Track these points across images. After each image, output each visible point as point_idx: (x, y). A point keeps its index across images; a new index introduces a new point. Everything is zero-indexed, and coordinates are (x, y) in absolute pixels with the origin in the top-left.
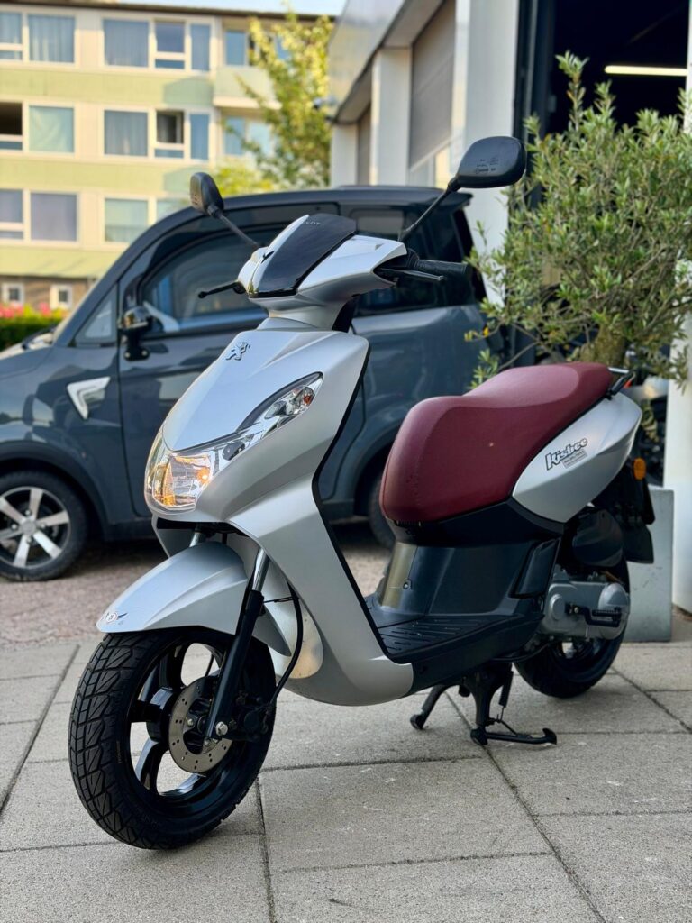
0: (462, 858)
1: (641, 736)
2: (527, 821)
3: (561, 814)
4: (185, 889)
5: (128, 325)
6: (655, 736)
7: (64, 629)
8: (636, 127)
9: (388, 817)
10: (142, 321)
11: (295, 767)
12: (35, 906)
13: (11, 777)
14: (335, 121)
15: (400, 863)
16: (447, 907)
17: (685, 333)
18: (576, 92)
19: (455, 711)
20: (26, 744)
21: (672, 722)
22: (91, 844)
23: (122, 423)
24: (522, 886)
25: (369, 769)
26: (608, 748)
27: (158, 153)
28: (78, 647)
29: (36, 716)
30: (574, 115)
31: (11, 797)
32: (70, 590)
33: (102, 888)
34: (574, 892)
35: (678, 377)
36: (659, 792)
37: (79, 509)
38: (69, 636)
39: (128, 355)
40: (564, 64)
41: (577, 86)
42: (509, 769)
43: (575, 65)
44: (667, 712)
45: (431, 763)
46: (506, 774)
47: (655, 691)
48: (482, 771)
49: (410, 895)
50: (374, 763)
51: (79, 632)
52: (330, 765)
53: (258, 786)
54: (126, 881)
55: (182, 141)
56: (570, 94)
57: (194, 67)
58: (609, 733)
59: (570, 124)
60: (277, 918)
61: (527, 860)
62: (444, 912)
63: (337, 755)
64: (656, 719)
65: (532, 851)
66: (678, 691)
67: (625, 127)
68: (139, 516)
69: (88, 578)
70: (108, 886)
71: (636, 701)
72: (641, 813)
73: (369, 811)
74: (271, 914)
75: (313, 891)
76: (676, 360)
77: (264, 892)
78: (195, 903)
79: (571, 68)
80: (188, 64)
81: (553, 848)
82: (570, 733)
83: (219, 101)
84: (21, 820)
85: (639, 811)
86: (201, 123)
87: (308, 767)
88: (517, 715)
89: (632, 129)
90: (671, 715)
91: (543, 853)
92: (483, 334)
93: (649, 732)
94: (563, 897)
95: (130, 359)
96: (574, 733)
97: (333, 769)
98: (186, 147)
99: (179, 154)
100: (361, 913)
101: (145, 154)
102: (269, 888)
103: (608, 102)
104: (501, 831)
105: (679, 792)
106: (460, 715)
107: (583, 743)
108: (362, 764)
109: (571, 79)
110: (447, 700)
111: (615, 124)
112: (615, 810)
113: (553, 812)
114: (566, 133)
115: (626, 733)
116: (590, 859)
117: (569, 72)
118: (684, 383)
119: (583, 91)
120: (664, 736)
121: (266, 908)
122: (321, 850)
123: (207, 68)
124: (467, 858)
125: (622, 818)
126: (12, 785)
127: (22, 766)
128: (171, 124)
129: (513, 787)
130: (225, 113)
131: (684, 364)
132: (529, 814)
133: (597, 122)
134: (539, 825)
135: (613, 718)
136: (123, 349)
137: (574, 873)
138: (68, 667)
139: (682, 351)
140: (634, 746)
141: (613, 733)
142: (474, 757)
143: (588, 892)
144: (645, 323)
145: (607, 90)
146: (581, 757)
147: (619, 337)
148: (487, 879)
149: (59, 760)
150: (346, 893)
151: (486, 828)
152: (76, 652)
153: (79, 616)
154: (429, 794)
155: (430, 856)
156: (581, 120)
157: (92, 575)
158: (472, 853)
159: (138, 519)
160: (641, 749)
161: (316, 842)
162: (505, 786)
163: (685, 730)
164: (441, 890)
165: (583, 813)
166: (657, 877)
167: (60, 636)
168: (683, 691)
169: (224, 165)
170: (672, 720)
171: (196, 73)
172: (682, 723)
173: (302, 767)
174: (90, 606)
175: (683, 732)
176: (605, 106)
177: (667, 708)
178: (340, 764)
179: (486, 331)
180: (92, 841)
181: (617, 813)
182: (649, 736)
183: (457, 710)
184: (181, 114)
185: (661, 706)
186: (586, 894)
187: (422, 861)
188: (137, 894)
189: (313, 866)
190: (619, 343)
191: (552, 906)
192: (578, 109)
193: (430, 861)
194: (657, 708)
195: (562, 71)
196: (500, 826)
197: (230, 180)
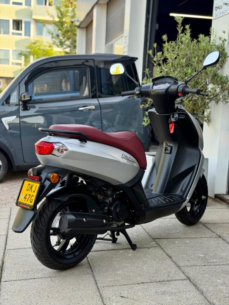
0: (160, 281)
1: (205, 239)
2: (177, 268)
3: (187, 266)
4: (72, 294)
5: (23, 99)
6: (210, 239)
7: (3, 202)
8: (198, 40)
9: (132, 268)
10: (28, 98)
11: (98, 251)
12: (24, 300)
13: (3, 255)
14: (79, 27)
15: (140, 283)
16: (159, 298)
17: (210, 107)
18: (180, 28)
19: (145, 231)
20: (4, 243)
21: (214, 234)
22: (36, 278)
23: (20, 132)
24: (181, 290)
25: (122, 251)
26: (196, 243)
27: (13, 34)
28: (11, 208)
29: (5, 233)
30: (179, 35)
31: (5, 262)
32: (3, 188)
33: (45, 294)
34: (198, 292)
35: (207, 121)
36: (216, 258)
37: (5, 160)
38: (6, 204)
39: (22, 109)
40: (176, 18)
41: (180, 26)
42: (167, 251)
43: (180, 19)
44: (211, 230)
45: (142, 249)
46: (167, 253)
47: (206, 224)
48: (159, 252)
49: (146, 294)
50: (123, 249)
51: (9, 203)
52: (109, 250)
53: (87, 258)
54: (52, 291)
55: (21, 30)
56: (178, 28)
57: (26, 5)
58: (195, 238)
59: (177, 38)
60: (105, 303)
61: (181, 282)
62: (159, 300)
63: (111, 247)
64: (208, 233)
65: (182, 279)
66: (213, 224)
67: (195, 40)
68: (26, 163)
69: (8, 184)
70: (46, 293)
71: (201, 227)
72: (212, 265)
73: (126, 266)
74: (103, 302)
75: (114, 293)
76: (207, 115)
77: (99, 294)
78: (77, 298)
79: (178, 20)
80: (24, 4)
81: (188, 278)
82: (183, 238)
83: (34, 17)
84: (10, 270)
85: (211, 265)
86: (28, 24)
87: (102, 251)
88: (165, 232)
89: (197, 40)
90: (213, 232)
91: (185, 279)
92: (146, 106)
93: (207, 238)
94: (195, 294)
95: (24, 110)
96: (184, 238)
97: (111, 251)
98: (23, 32)
99: (20, 34)
100: (132, 301)
101: (9, 34)
102: (100, 293)
103: (189, 31)
104: (170, 272)
105: (222, 258)
106: (147, 232)
107: (188, 242)
108: (119, 250)
109: (178, 24)
110: (141, 227)
111: (192, 39)
112: (204, 264)
113: (185, 265)
114: (176, 41)
115: (200, 238)
116: (201, 281)
117: (178, 21)
118: (209, 123)
119: (182, 28)
120: (212, 239)
121: (101, 300)
122: (113, 279)
123: (30, 5)
124: (161, 281)
125: (207, 267)
126: (3, 258)
127: (5, 251)
128: (17, 24)
129: (170, 257)
130: (37, 21)
131: (209, 117)
132: (177, 266)
133: (186, 38)
134: (181, 270)
135: (195, 233)
136: (21, 107)
137: (196, 286)
138: (10, 215)
139: (209, 113)
140: (204, 242)
141: (196, 238)
142: (155, 247)
143: (202, 292)
144: (200, 104)
145: (189, 27)
146: (189, 246)
147: (191, 108)
148: (169, 288)
149: (18, 249)
150: (125, 294)
151: (165, 271)
152: (11, 210)
153: (8, 197)
154: (143, 259)
155: (149, 281)
156: (181, 37)
157: (9, 182)
158: (162, 280)
159: (25, 164)
160: (206, 243)
161: (111, 277)
162: (167, 257)
163: (218, 237)
164: (156, 292)
165: (194, 266)
166: (222, 287)
167: (3, 204)
168: (214, 223)
169: (36, 39)
170: (214, 233)
171: (27, 7)
172: (217, 235)
173: (100, 251)
174: (11, 193)
175: (218, 238)
176: (188, 32)
177: (211, 229)
178: (112, 250)
179: (147, 105)
180: (36, 277)
181: (205, 265)
182: (208, 239)
183: (145, 230)
184: (21, 21)
185: (209, 229)
186: (202, 293)
187: (147, 283)
188: (57, 295)
189: (112, 285)
190: (191, 110)
191: (192, 297)
192: (180, 34)
193: (150, 283)
194: (208, 229)
195: (176, 21)
196: (169, 270)
197: (38, 44)
